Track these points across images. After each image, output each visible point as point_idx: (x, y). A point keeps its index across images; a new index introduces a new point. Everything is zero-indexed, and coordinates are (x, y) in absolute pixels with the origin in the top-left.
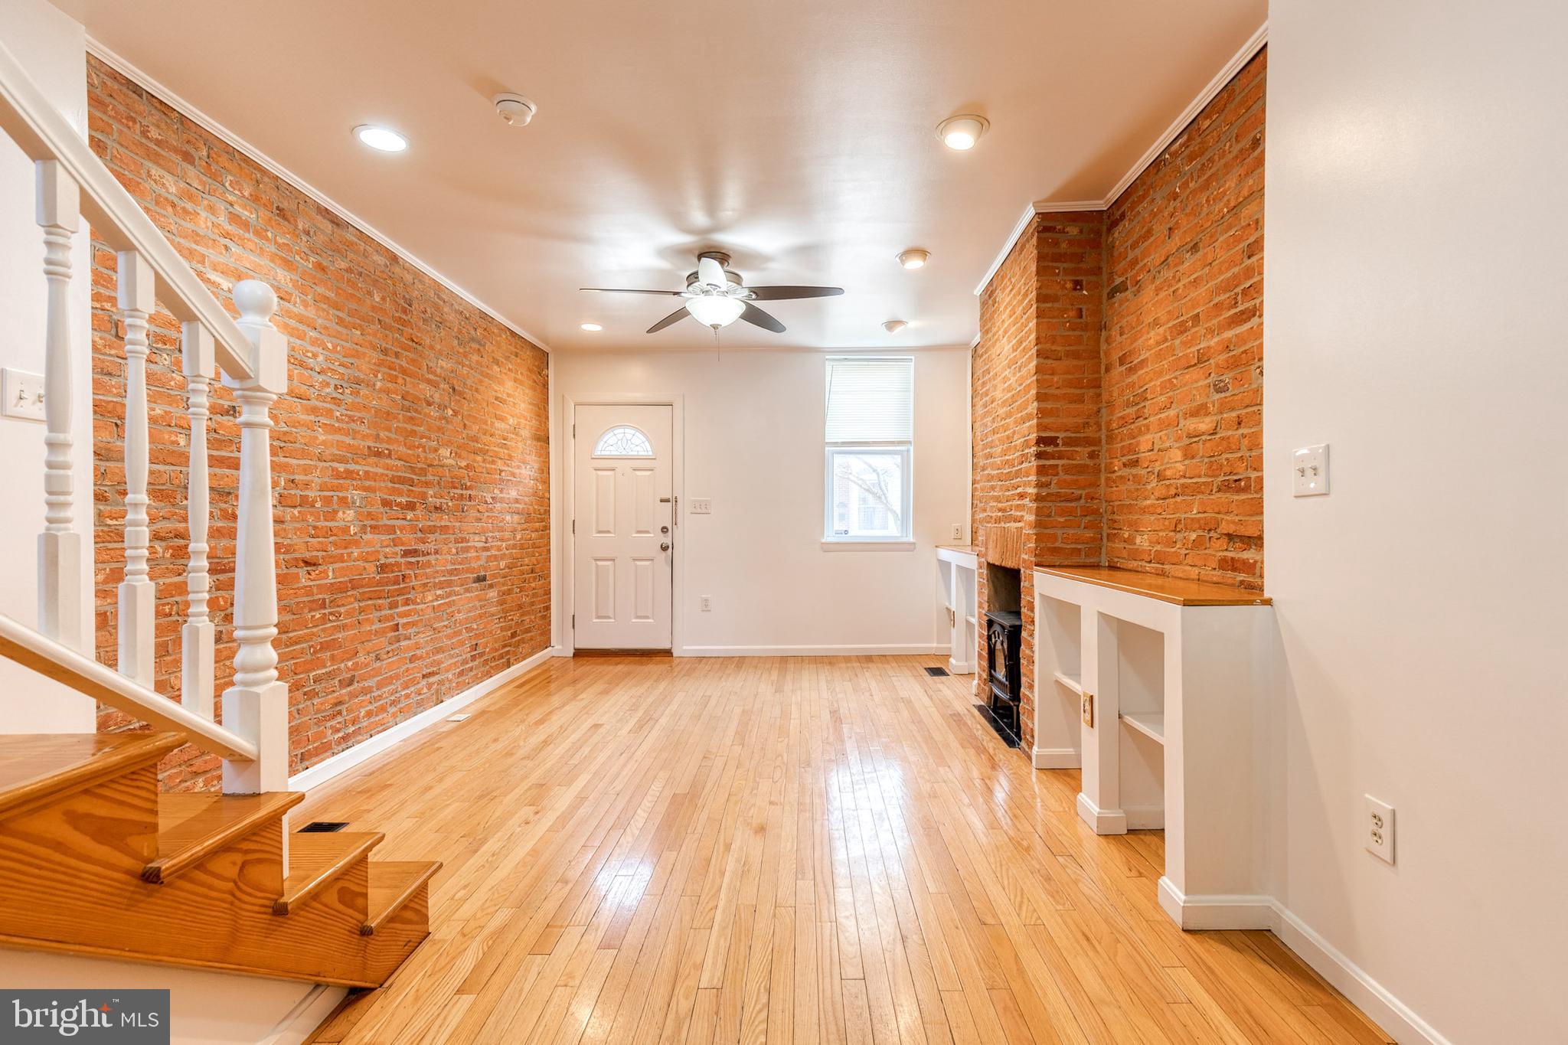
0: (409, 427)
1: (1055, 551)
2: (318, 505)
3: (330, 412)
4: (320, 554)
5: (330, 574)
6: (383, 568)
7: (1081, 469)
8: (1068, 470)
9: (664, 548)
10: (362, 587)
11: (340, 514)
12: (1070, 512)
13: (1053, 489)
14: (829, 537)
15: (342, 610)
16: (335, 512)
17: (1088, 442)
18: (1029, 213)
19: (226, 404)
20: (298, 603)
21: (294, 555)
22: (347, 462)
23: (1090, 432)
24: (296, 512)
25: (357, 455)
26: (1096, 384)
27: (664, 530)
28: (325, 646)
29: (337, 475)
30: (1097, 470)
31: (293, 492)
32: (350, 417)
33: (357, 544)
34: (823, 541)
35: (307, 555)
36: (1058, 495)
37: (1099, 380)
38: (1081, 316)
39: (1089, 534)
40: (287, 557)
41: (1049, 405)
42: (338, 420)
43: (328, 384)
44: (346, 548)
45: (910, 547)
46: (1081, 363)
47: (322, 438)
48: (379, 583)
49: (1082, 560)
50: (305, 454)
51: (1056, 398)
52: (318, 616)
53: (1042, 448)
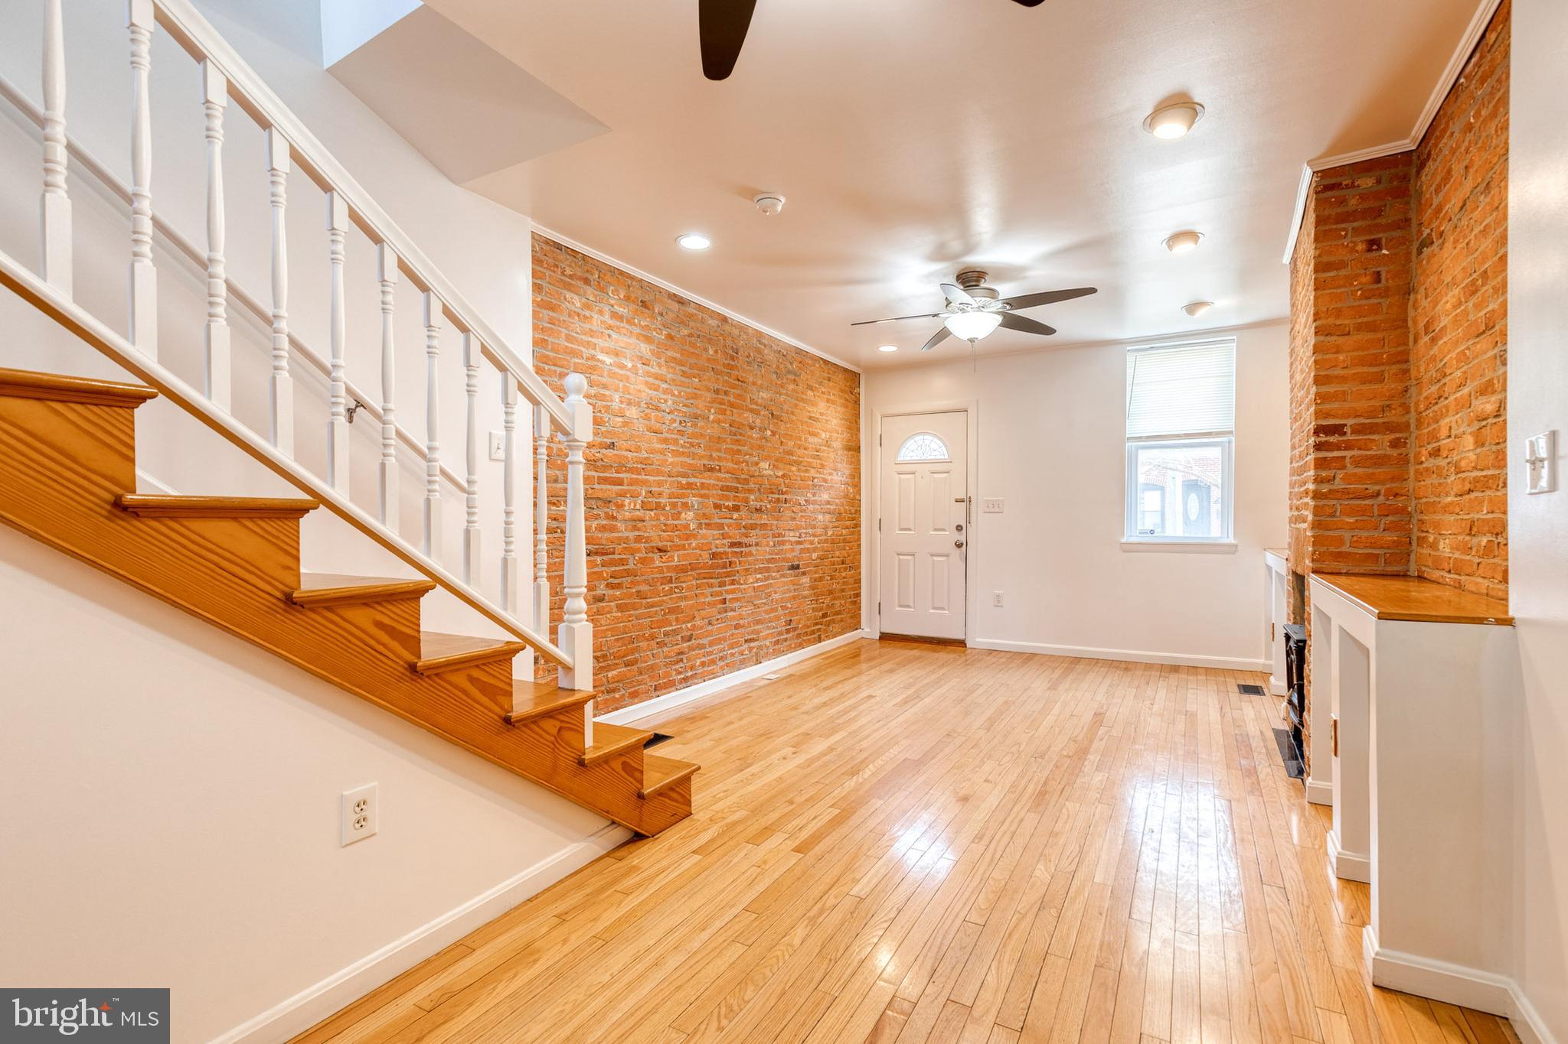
0: (735, 447)
1: (1339, 556)
2: (668, 508)
3: (676, 441)
4: (669, 544)
5: (676, 558)
6: (714, 556)
7: (1380, 461)
8: (1358, 462)
9: (959, 545)
10: (699, 569)
11: (683, 515)
12: (1363, 511)
13: (1338, 484)
14: (1131, 536)
15: (684, 585)
16: (680, 513)
17: (1389, 428)
18: (1307, 175)
19: (608, 441)
20: (653, 578)
21: (651, 544)
22: (688, 477)
23: (1392, 417)
24: (652, 513)
25: (695, 471)
26: (1402, 359)
27: (959, 528)
28: (671, 611)
29: (681, 486)
30: (1404, 461)
31: (650, 500)
32: (691, 443)
33: (695, 536)
34: (1124, 540)
35: (660, 544)
36: (1345, 492)
37: (1407, 353)
38: (1378, 281)
39: (1391, 537)
40: (647, 545)
41: (1331, 389)
42: (682, 446)
43: (675, 421)
44: (687, 540)
45: (1231, 549)
46: (1379, 335)
47: (670, 460)
48: (711, 567)
49: (1380, 567)
50: (659, 473)
51: (1343, 379)
52: (667, 588)
53: (1323, 438)
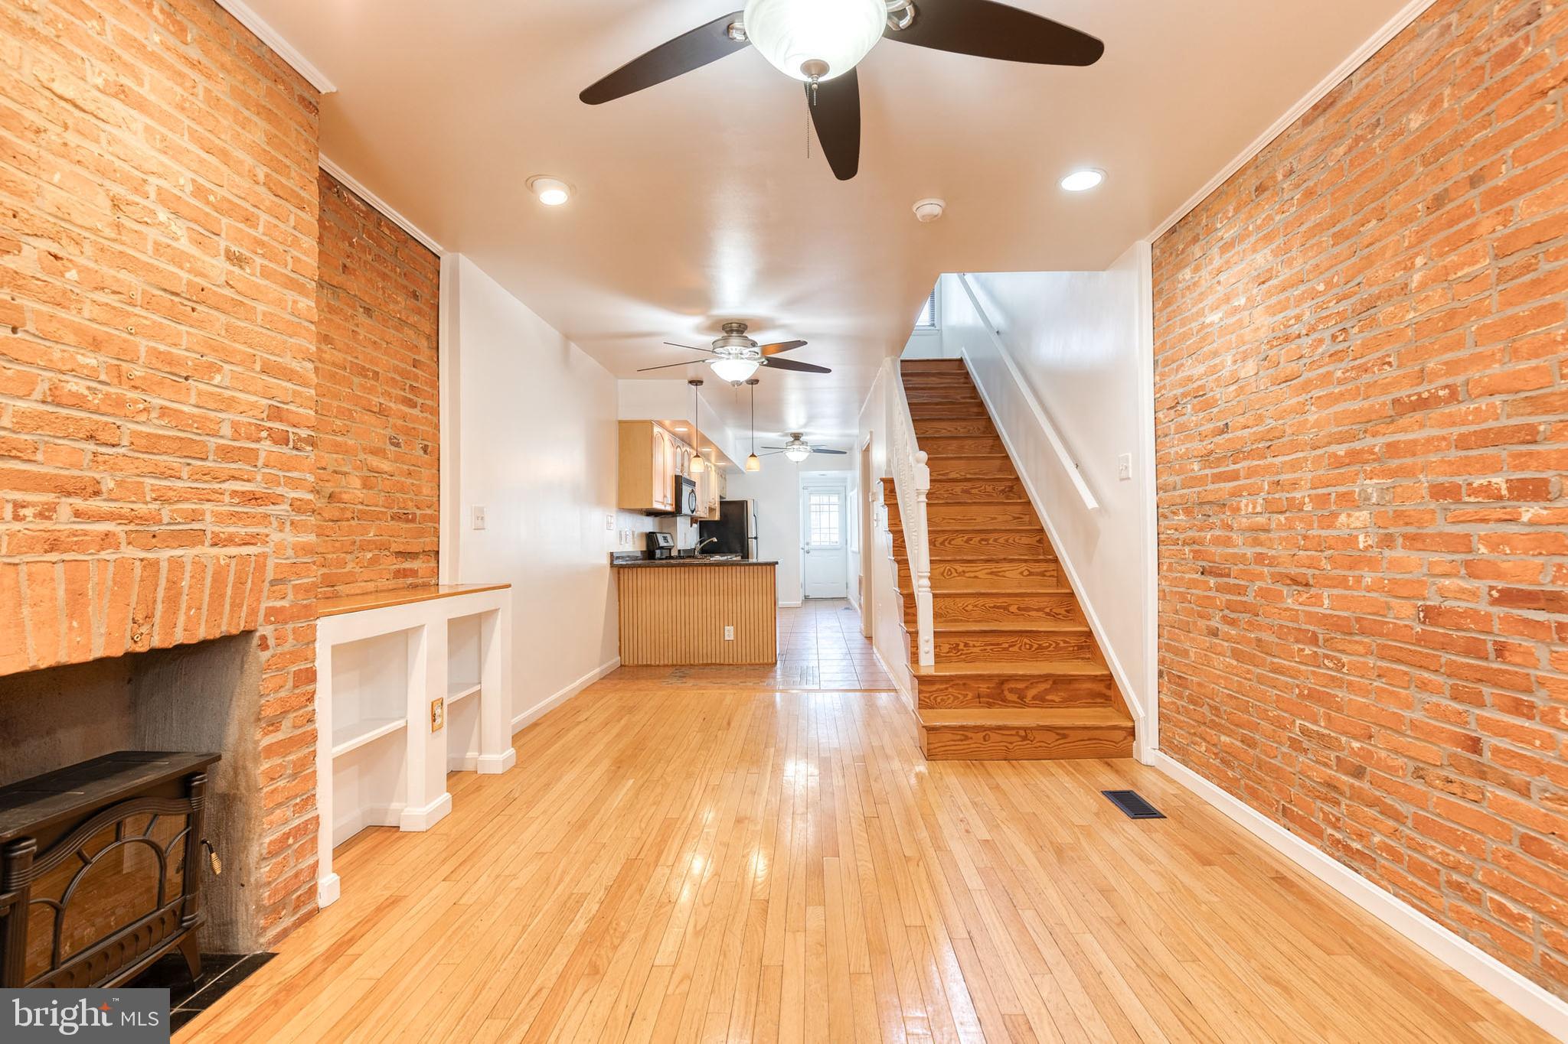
2: (1308, 507)
3: (1326, 378)
4: (1310, 572)
5: (1326, 602)
6: (1430, 614)
10: (1381, 635)
11: (1343, 518)
15: (1345, 659)
16: (1335, 515)
20: (1281, 626)
21: (1277, 570)
22: (1354, 438)
24: (1282, 518)
25: (1369, 422)
28: (1313, 696)
29: (1337, 462)
31: (1277, 496)
32: (1359, 367)
33: (1372, 564)
35: (1293, 571)
40: (1272, 570)
42: (1340, 382)
43: (1321, 341)
44: (1350, 568)
47: (1312, 418)
48: (1420, 640)
50: (1295, 447)
52: (1307, 652)
